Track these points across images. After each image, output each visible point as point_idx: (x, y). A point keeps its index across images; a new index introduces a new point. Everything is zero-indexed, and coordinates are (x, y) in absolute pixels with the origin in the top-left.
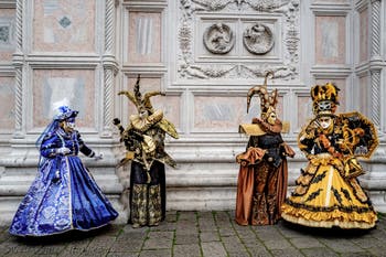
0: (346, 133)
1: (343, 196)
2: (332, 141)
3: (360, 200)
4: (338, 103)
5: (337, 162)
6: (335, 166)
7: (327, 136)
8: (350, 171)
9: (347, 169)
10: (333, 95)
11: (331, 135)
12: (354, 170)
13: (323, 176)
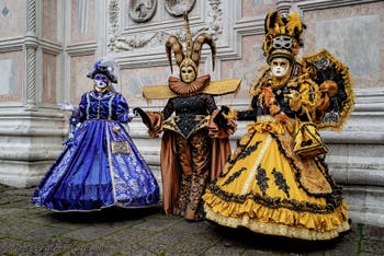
0: (303, 86)
1: (271, 182)
2: (279, 98)
3: (306, 190)
4: (301, 45)
5: (279, 129)
6: (274, 136)
7: (274, 91)
8: (303, 144)
9: (299, 140)
10: (296, 29)
11: (282, 89)
12: (310, 142)
13: (254, 148)
